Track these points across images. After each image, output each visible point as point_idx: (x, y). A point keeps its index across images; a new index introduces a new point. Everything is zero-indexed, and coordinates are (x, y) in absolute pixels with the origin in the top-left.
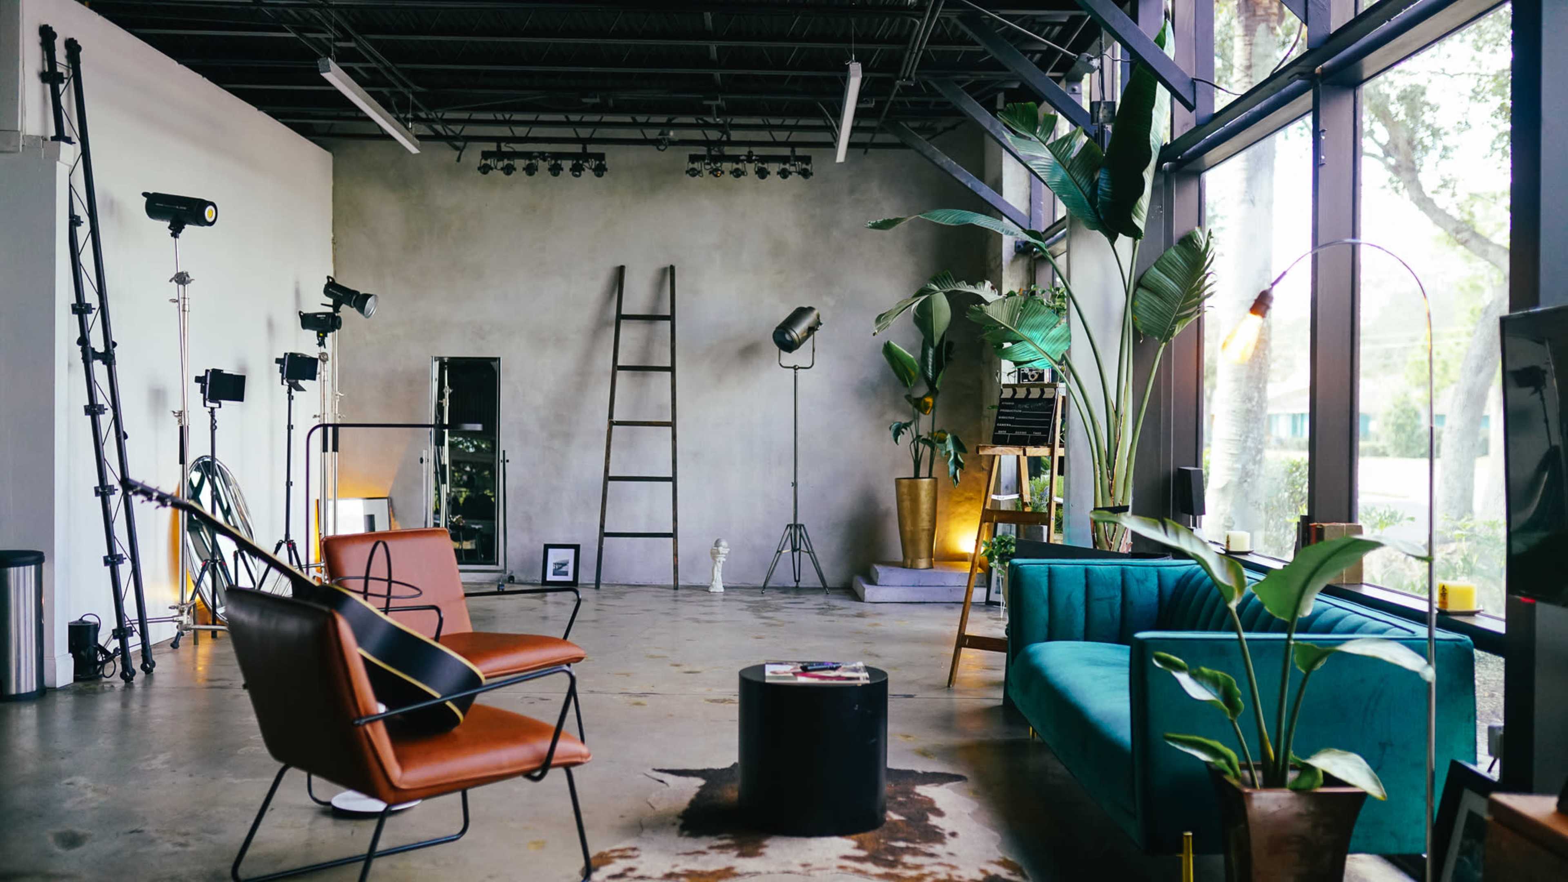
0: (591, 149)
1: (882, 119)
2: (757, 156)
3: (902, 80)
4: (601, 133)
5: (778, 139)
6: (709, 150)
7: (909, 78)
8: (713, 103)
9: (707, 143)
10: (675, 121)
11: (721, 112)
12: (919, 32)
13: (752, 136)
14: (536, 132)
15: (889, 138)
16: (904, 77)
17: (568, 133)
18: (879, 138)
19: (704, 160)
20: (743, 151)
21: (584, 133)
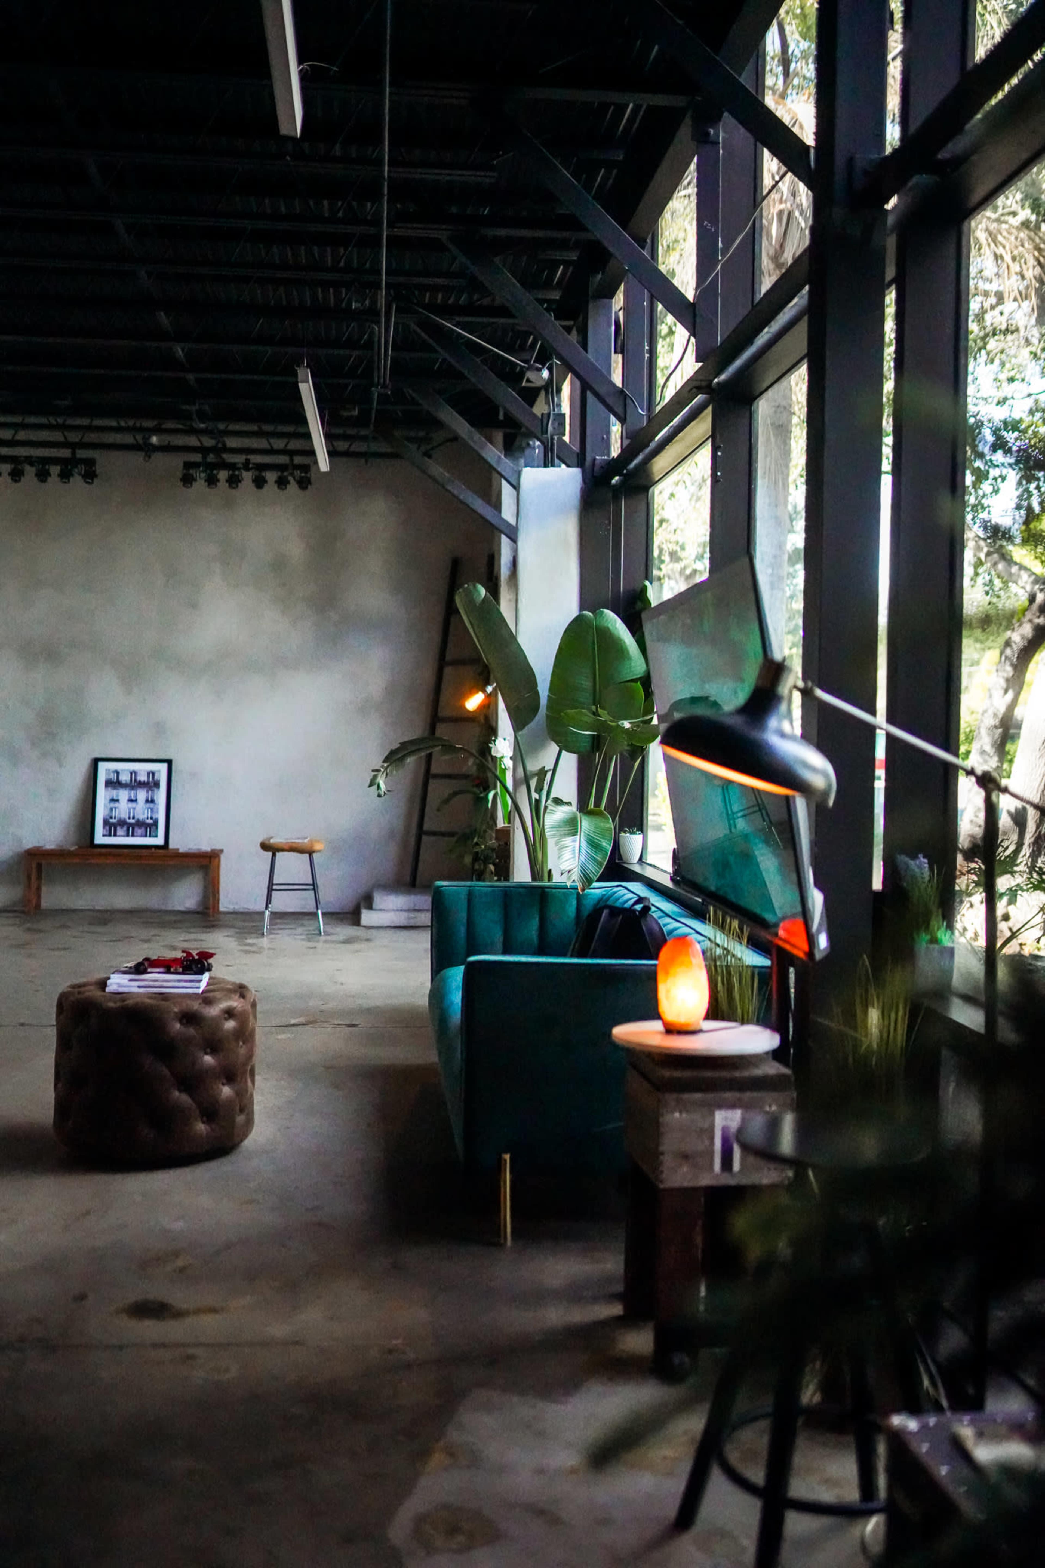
0: (81, 454)
1: (372, 426)
2: (254, 464)
3: (377, 387)
4: (93, 437)
5: (275, 447)
6: (204, 458)
7: (384, 386)
8: (195, 408)
9: (204, 451)
10: (164, 426)
11: (202, 416)
12: (380, 338)
13: (246, 443)
14: (22, 435)
15: (384, 448)
16: (378, 385)
17: (57, 436)
18: (375, 447)
19: (199, 467)
20: (239, 459)
21: (74, 437)
